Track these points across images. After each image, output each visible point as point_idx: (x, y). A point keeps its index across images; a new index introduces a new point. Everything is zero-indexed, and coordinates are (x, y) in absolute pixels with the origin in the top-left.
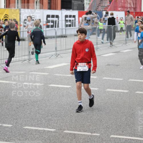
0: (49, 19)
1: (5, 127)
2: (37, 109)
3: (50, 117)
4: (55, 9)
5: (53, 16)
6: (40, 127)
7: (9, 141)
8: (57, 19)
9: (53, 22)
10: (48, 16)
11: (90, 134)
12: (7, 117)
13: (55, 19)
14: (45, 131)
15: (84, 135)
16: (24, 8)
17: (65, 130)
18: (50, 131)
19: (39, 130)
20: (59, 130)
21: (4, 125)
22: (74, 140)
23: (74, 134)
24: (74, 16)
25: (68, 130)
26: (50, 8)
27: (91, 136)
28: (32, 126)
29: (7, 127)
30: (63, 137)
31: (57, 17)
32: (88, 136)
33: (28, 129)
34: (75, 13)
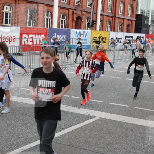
0: (127, 38)
1: (98, 102)
2: (118, 92)
3: (126, 98)
4: (131, 32)
5: (129, 37)
6: (120, 104)
7: (100, 111)
8: (132, 39)
9: (129, 40)
10: (126, 37)
11: (151, 110)
12: (99, 96)
13: (130, 39)
14: (122, 106)
15: (147, 110)
16: (112, 31)
17: (135, 107)
18: (125, 107)
19: (119, 106)
20: (131, 106)
21: (98, 101)
22: (141, 113)
23: (141, 109)
24: (143, 37)
25: (137, 107)
26: (128, 32)
27: (152, 111)
28: (115, 103)
29: (100, 102)
30: (134, 111)
31: (132, 37)
32: (150, 111)
33: (112, 104)
34: (144, 35)
